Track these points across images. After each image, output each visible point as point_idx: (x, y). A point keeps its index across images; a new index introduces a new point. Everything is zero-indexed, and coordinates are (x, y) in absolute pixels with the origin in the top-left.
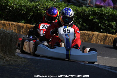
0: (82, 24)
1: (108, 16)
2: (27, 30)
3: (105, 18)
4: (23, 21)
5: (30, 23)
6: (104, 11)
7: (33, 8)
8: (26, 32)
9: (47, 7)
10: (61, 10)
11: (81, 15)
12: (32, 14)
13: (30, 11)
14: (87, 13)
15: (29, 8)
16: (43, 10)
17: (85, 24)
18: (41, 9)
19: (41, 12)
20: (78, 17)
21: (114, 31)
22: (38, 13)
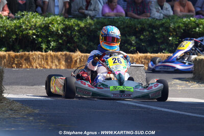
0: (88, 44)
1: (124, 28)
2: (10, 61)
4: (4, 49)
5: (14, 51)
7: (15, 28)
8: (9, 64)
9: (35, 25)
10: (56, 26)
11: (85, 31)
12: (14, 37)
13: (11, 33)
14: (93, 27)
15: (10, 29)
16: (30, 29)
17: (92, 43)
18: (27, 29)
19: (27, 33)
20: (80, 34)
21: (134, 49)
22: (23, 35)
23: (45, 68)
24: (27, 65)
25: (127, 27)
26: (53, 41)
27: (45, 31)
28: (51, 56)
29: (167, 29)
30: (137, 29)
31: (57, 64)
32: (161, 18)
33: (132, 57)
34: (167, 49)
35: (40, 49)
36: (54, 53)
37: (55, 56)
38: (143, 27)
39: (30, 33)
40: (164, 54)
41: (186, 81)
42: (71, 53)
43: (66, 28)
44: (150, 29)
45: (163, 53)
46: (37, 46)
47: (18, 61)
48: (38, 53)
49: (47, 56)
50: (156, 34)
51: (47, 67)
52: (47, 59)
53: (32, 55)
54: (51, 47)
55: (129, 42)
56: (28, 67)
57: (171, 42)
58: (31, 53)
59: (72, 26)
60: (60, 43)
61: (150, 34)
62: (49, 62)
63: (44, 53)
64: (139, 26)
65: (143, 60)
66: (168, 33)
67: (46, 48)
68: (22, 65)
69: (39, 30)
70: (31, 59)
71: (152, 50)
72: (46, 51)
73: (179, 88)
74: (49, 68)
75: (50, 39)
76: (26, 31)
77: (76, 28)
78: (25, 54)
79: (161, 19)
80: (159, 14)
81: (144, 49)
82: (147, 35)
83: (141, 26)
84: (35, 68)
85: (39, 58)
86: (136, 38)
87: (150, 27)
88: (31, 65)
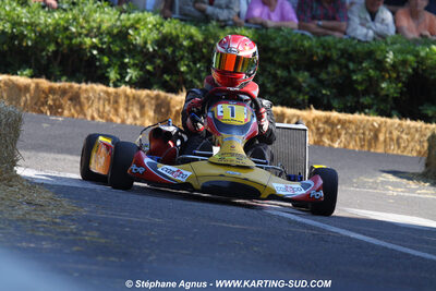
1: (287, 53)
2: (39, 99)
3: (278, 60)
4: (27, 72)
5: (49, 78)
6: (273, 40)
7: (55, 30)
8: (36, 104)
9: (99, 28)
10: (142, 34)
11: (204, 50)
12: (52, 48)
13: (47, 40)
15: (45, 31)
16: (87, 36)
18: (80, 34)
19: (81, 43)
20: (194, 57)
21: (303, 100)
22: (71, 47)
23: (111, 120)
24: (73, 111)
25: (294, 51)
26: (134, 65)
27: (118, 43)
28: (126, 96)
29: (380, 65)
30: (315, 58)
31: (138, 115)
32: (368, 39)
33: (298, 117)
34: (375, 107)
35: (105, 80)
36: (133, 91)
37: (134, 97)
38: (329, 54)
39: (85, 44)
40: (367, 118)
41: (409, 179)
42: (170, 95)
43: (165, 41)
44: (343, 61)
45: (366, 114)
46: (99, 72)
47: (54, 100)
48: (100, 88)
49: (117, 95)
50: (354, 72)
51: (114, 118)
52: (116, 102)
53: (86, 90)
54: (127, 79)
55: (296, 83)
56: (76, 115)
57: (384, 93)
58: (84, 86)
59: (178, 36)
60: (148, 71)
61: (341, 70)
62: (121, 110)
63: (111, 89)
64: (320, 51)
65: (321, 125)
66: (381, 71)
67: (118, 80)
68: (63, 109)
69: (106, 40)
70: (82, 99)
71: (342, 106)
72: (116, 86)
73: (392, 192)
74: (119, 121)
75: (127, 60)
76: (79, 40)
77: (185, 43)
78: (71, 87)
79: (367, 42)
80: (365, 30)
81: (325, 102)
82: (334, 73)
83: (323, 52)
84: (89, 119)
85: (99, 99)
86: (312, 76)
87: (342, 56)
88: (82, 111)
